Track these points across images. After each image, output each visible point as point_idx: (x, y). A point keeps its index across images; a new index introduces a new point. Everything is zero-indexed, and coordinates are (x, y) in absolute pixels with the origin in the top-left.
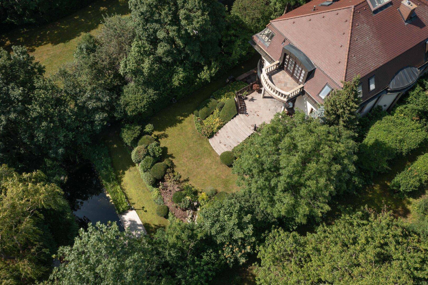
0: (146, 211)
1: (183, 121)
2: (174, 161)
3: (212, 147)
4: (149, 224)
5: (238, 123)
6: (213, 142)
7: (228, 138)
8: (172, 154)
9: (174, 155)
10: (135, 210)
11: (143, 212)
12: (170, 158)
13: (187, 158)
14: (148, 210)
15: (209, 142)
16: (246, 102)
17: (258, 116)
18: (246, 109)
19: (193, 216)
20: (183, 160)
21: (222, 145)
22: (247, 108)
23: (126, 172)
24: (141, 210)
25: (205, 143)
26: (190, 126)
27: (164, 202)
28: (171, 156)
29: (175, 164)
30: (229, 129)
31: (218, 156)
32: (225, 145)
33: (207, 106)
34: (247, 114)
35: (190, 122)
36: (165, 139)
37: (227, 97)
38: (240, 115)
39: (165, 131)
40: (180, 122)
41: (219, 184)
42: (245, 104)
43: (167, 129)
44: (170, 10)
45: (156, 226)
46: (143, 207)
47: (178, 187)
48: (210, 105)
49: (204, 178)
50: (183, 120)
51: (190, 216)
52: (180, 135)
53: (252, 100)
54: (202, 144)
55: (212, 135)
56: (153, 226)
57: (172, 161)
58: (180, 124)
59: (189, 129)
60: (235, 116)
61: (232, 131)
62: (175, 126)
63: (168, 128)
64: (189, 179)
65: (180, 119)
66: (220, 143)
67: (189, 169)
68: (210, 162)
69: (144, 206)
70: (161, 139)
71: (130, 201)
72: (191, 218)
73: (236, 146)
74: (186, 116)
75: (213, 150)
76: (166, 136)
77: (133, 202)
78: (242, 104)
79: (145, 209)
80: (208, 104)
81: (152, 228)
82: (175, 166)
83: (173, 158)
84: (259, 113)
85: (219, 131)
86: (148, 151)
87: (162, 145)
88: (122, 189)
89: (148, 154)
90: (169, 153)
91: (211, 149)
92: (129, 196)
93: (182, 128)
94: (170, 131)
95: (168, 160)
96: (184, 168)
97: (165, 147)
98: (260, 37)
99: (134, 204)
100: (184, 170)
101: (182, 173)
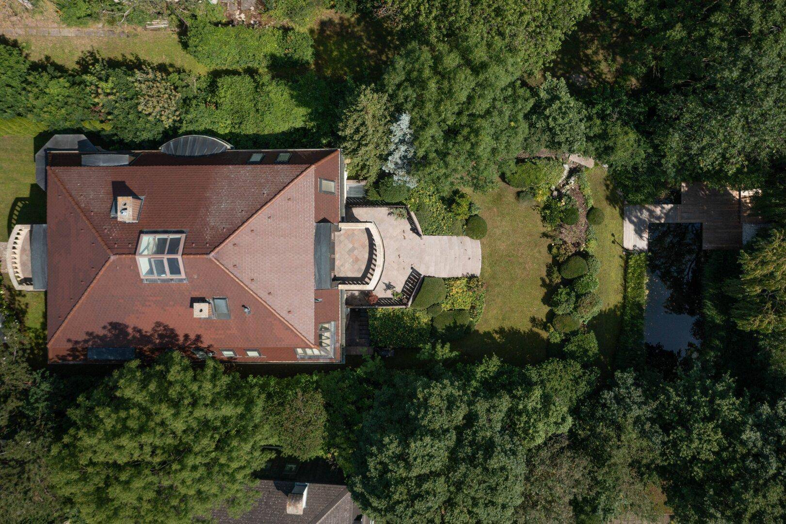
0: (613, 235)
1: (497, 329)
2: (544, 273)
3: (483, 262)
5: (433, 264)
6: (475, 268)
7: (457, 255)
8: (541, 286)
9: (540, 283)
10: (623, 247)
11: (616, 236)
12: (548, 281)
13: (525, 268)
14: (610, 236)
15: (481, 273)
16: (399, 288)
17: (399, 256)
18: (409, 277)
19: (564, 185)
20: (531, 267)
21: (469, 252)
22: (406, 278)
24: (617, 241)
25: (486, 275)
26: (490, 314)
27: (588, 227)
28: (544, 284)
29: (545, 269)
30: (448, 267)
31: (482, 244)
32: (466, 250)
33: (455, 323)
34: (412, 268)
35: (486, 321)
36: (536, 316)
37: (417, 318)
38: (423, 272)
39: (531, 329)
40: (501, 331)
41: (508, 204)
42: (404, 287)
43: (527, 331)
44: (475, 433)
46: (613, 242)
47: (561, 233)
48: (449, 322)
49: (520, 224)
50: (496, 332)
51: (568, 187)
52: (512, 310)
53: (389, 286)
54: (493, 276)
55: (472, 277)
57: (547, 276)
58: (504, 329)
59: (495, 312)
60: (429, 277)
61: (446, 260)
62: (513, 328)
63: (524, 332)
64: (541, 235)
65: (498, 336)
66: (469, 259)
67: (532, 250)
68: (498, 243)
69: (612, 244)
70: (542, 320)
71: (623, 263)
72: (568, 184)
73: (455, 237)
74: (488, 334)
75: (483, 258)
76: (533, 320)
77: (621, 259)
78: (407, 289)
79: (612, 239)
80: (452, 325)
82: (547, 266)
83: (543, 280)
85: (460, 276)
86: (576, 301)
87: (546, 309)
88: (625, 288)
89: (578, 296)
90: (544, 290)
91: (485, 260)
92: (621, 272)
93: (503, 320)
94: (524, 326)
95: (551, 280)
96: (537, 255)
97: (544, 304)
98: (331, 348)
99: (621, 257)
100: (540, 252)
101: (545, 249)
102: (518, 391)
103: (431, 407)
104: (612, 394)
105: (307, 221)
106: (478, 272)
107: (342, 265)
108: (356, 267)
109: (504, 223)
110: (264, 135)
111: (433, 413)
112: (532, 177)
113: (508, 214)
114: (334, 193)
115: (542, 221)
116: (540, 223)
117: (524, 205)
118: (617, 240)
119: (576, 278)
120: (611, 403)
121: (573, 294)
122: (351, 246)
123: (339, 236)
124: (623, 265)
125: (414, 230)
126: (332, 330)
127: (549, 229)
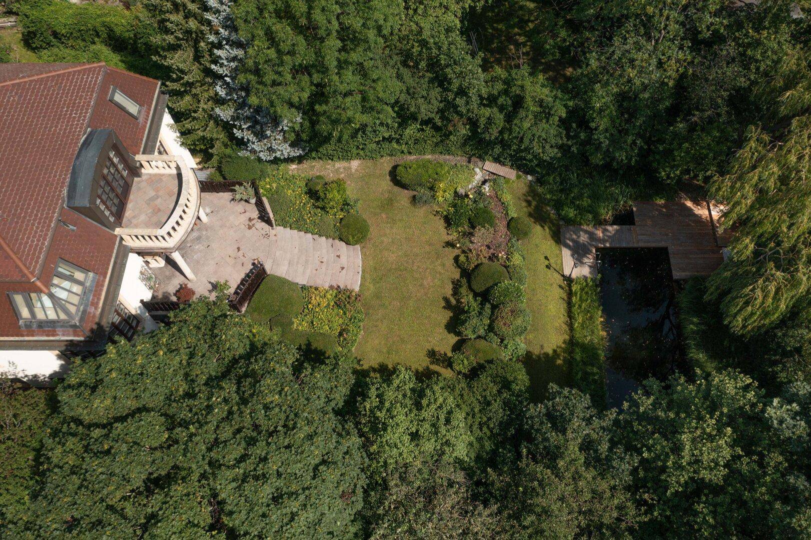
0: (546, 258)
1: (376, 366)
2: (448, 291)
3: (363, 278)
4: (552, 237)
5: (286, 263)
6: (352, 281)
7: (324, 260)
8: (444, 307)
9: (443, 303)
10: (563, 276)
11: (552, 261)
12: (453, 302)
13: (422, 285)
14: (542, 258)
15: (360, 290)
16: (231, 290)
17: (239, 249)
18: (247, 275)
20: (431, 284)
21: (344, 260)
22: (243, 276)
23: (550, 352)
25: (368, 293)
27: (510, 240)
28: (448, 306)
29: (451, 286)
30: (308, 272)
31: (364, 255)
32: (338, 256)
34: (254, 264)
36: (437, 349)
38: (270, 269)
39: (428, 367)
41: (401, 209)
42: (238, 287)
45: (543, 227)
46: (547, 266)
49: (416, 232)
50: (374, 369)
52: (403, 340)
53: (216, 287)
54: (377, 296)
55: (345, 292)
56: (546, 228)
57: (453, 295)
58: (387, 366)
59: (377, 342)
60: (279, 277)
61: (307, 261)
63: (418, 369)
64: (444, 244)
66: (343, 268)
67: (432, 262)
68: (386, 253)
69: (546, 269)
70: (445, 354)
71: (565, 296)
73: (324, 238)
75: (363, 271)
76: (432, 354)
77: (561, 291)
78: (242, 290)
79: (547, 262)
81: (550, 228)
82: (453, 283)
83: (446, 300)
84: (232, 251)
85: (326, 286)
86: (493, 313)
87: (453, 339)
88: (571, 327)
89: (494, 307)
90: (449, 314)
91: (367, 276)
92: (563, 307)
93: (389, 353)
95: (458, 301)
96: (439, 268)
97: (449, 332)
98: (78, 310)
99: (560, 286)
100: (443, 265)
101: (450, 262)
106: (355, 287)
109: (394, 230)
112: (430, 171)
113: (400, 220)
114: (136, 118)
115: (446, 228)
116: (443, 231)
117: (421, 212)
118: (554, 265)
119: (492, 287)
121: (488, 306)
124: (566, 298)
125: (264, 218)
126: (88, 284)
127: (454, 236)
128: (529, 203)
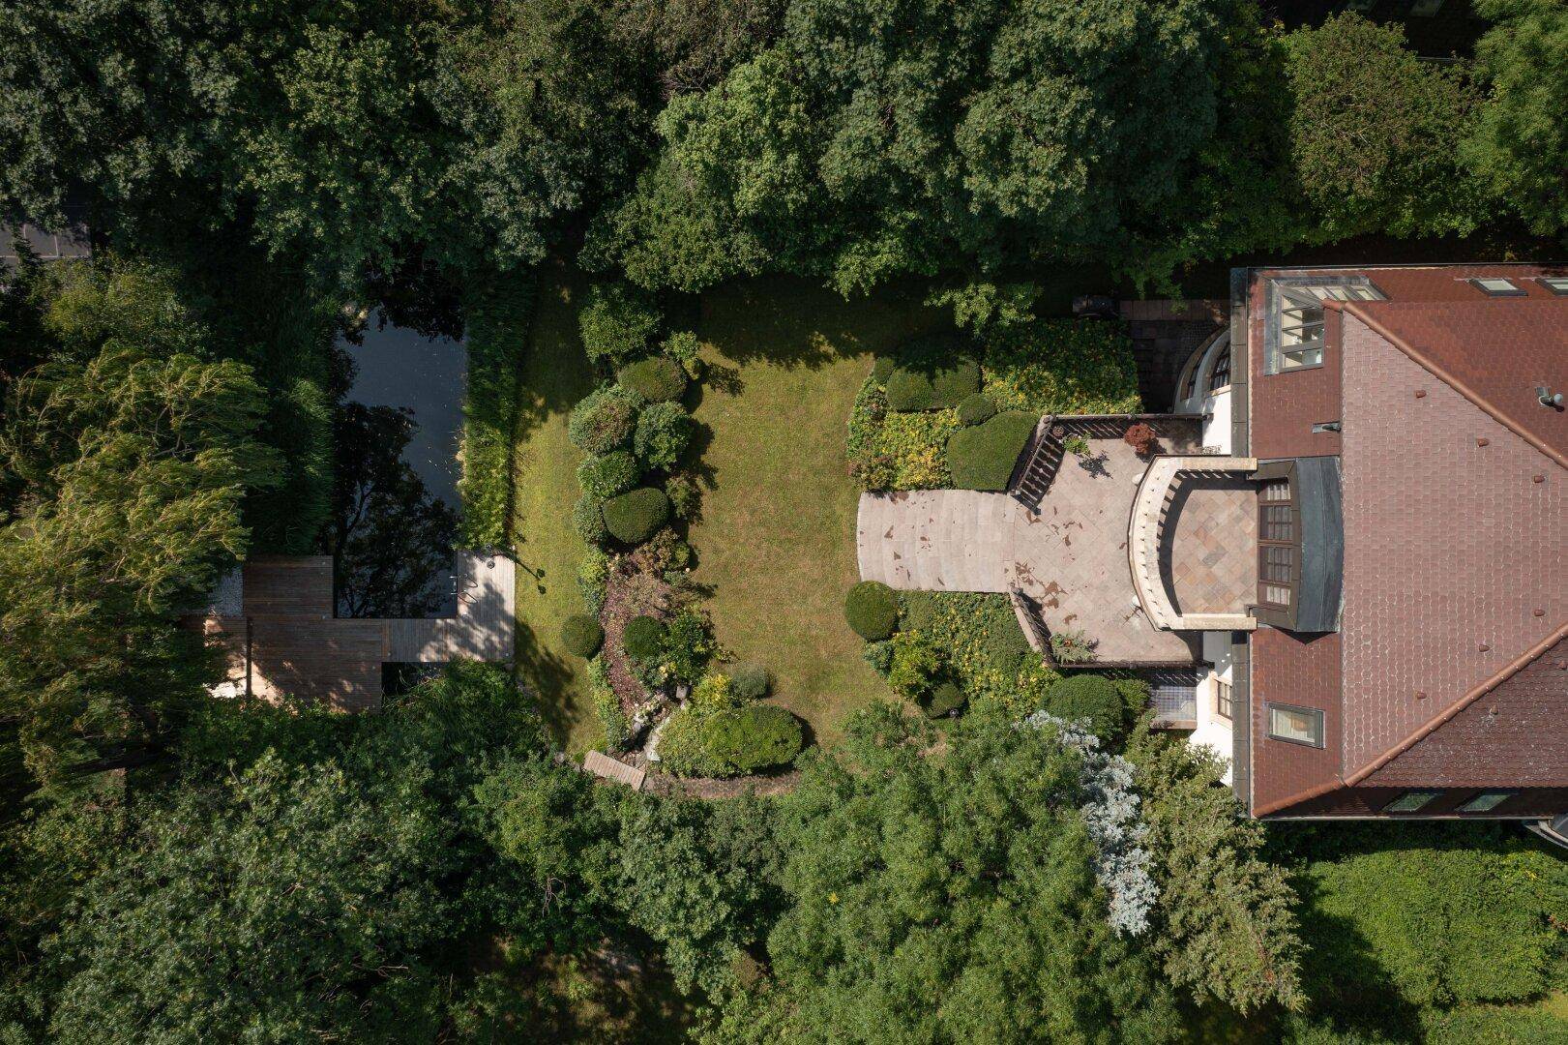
0: (543, 590)
1: (825, 365)
2: (708, 502)
3: (853, 527)
4: (532, 634)
5: (982, 522)
6: (872, 514)
7: (919, 544)
8: (715, 470)
9: (717, 477)
10: (517, 561)
11: (533, 587)
12: (700, 481)
13: (753, 512)
14: (549, 591)
15: (857, 500)
16: (1070, 461)
17: (1068, 543)
18: (1045, 490)
19: (658, 711)
20: (737, 514)
21: (888, 549)
22: (1052, 488)
23: (552, 416)
24: (532, 575)
25: (845, 496)
26: (836, 400)
27: (601, 610)
28: (708, 473)
29: (703, 511)
30: (944, 514)
31: (855, 571)
32: (897, 557)
33: (931, 377)
34: (1037, 512)
35: (845, 384)
36: (727, 396)
37: (1021, 388)
38: (1009, 504)
39: (743, 364)
40: (815, 360)
41: (792, 667)
42: (1057, 466)
43: (753, 361)
45: (548, 654)
46: (542, 573)
47: (666, 597)
48: (944, 379)
49: (764, 618)
50: (828, 358)
51: (650, 707)
52: (782, 412)
53: (1095, 466)
54: (828, 492)
55: (883, 490)
56: (541, 651)
57: (700, 494)
58: (808, 366)
59: (824, 407)
60: (992, 492)
61: (948, 533)
62: (789, 368)
63: (759, 359)
64: (716, 591)
65: (823, 349)
66: (888, 535)
67: (735, 556)
68: (816, 574)
69: (544, 568)
70: (713, 387)
71: (517, 523)
72: (650, 715)
73: (924, 588)
74: (848, 351)
75: (853, 537)
76: (735, 388)
77: (523, 533)
78: (1050, 461)
79: (542, 582)
80: (939, 372)
81: (535, 652)
82: (700, 517)
83: (712, 485)
84: (1080, 538)
85: (912, 494)
86: (632, 432)
87: (701, 415)
88: (511, 465)
89: (628, 445)
90: (707, 459)
91: (848, 532)
92: (522, 503)
93: (804, 388)
94: (759, 373)
95: (692, 483)
96: (723, 545)
97: (706, 427)
98: (1279, 305)
99: (523, 540)
100: (716, 551)
101: (705, 557)
102: (794, 201)
103: (1056, 140)
104: (555, 202)
105: (1366, 637)
106: (866, 501)
107: (1238, 519)
108: (1202, 516)
109: (803, 621)
110: (1424, 846)
111: (1054, 122)
112: (738, 734)
113: (793, 643)
114: (1272, 706)
115: (712, 626)
116: (717, 620)
117: (753, 666)
118: (531, 578)
119: (633, 488)
120: (557, 178)
121: (639, 451)
122: (1218, 570)
123: (1246, 594)
124: (516, 518)
125: (1034, 608)
126: (1275, 353)
127: (698, 607)
128: (570, 705)
